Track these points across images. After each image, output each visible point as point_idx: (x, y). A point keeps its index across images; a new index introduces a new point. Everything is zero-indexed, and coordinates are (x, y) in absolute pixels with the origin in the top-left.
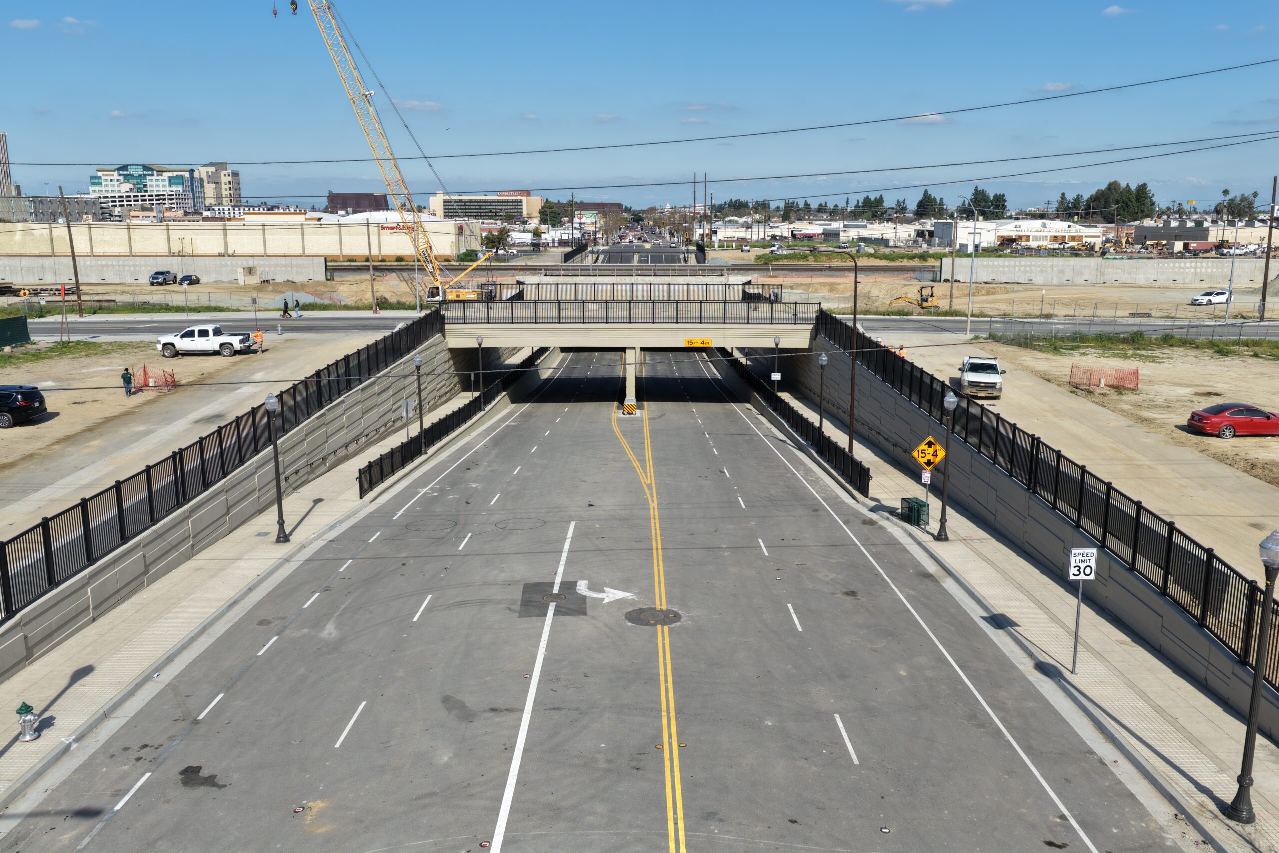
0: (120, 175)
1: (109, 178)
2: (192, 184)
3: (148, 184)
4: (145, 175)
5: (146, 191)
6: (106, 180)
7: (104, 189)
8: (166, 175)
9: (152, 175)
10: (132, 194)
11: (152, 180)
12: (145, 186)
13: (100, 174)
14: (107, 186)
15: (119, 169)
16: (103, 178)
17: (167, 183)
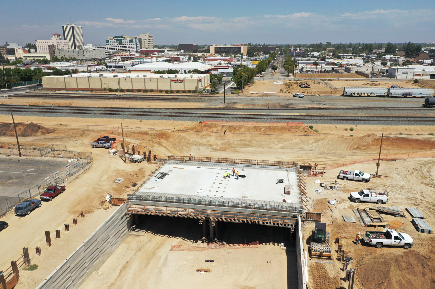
0: (114, 39)
1: (111, 40)
2: (136, 42)
3: (123, 42)
4: (122, 39)
5: (122, 45)
6: (110, 41)
7: (110, 44)
8: (128, 39)
9: (124, 39)
10: (117, 46)
11: (124, 41)
12: (122, 43)
13: (109, 39)
14: (110, 43)
15: (114, 38)
16: (110, 40)
17: (128, 42)
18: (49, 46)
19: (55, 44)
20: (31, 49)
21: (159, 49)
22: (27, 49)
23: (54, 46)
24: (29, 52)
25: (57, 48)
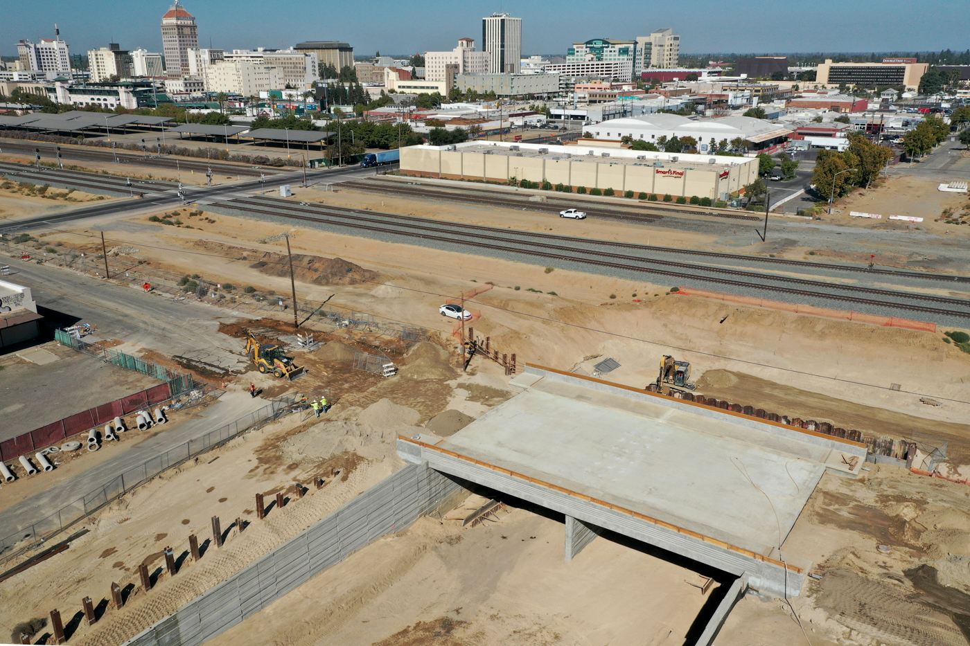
0: (587, 47)
1: (579, 50)
2: (635, 53)
3: (605, 54)
4: (603, 47)
5: (602, 60)
8: (617, 47)
9: (608, 47)
11: (607, 51)
12: (602, 56)
14: (578, 55)
15: (587, 43)
16: (576, 50)
17: (617, 53)
18: (447, 66)
19: (460, 61)
21: (688, 70)
24: (412, 76)
25: (461, 71)
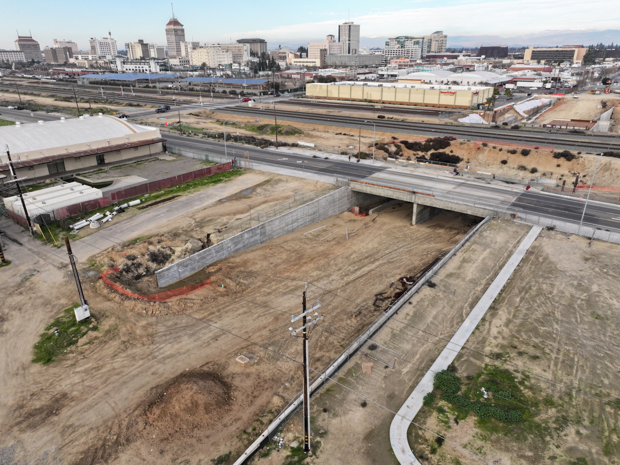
1: (392, 42)
2: (423, 44)
3: (406, 44)
5: (404, 48)
8: (413, 41)
9: (408, 41)
10: (398, 49)
15: (396, 39)
17: (413, 44)
18: (321, 50)
19: (327, 47)
20: (303, 54)
21: (451, 54)
22: (299, 54)
23: (325, 50)
24: (301, 57)
25: (328, 53)
